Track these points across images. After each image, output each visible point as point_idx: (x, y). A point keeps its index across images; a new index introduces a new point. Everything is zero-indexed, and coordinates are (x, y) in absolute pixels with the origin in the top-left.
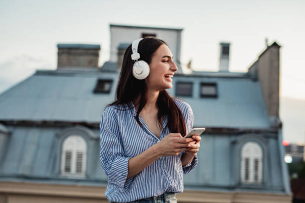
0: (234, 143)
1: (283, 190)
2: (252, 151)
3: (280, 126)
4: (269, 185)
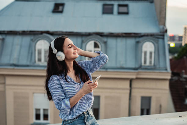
0: (138, 42)
1: (166, 70)
2: (148, 47)
3: (166, 31)
4: (158, 66)
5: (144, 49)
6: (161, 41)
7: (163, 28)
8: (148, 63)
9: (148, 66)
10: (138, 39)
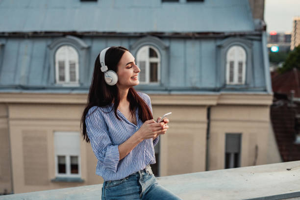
0: (219, 47)
1: (265, 90)
2: (236, 54)
3: (265, 28)
4: (252, 85)
5: (229, 58)
6: (256, 44)
7: (260, 23)
8: (236, 81)
9: (236, 85)
10: (219, 43)
